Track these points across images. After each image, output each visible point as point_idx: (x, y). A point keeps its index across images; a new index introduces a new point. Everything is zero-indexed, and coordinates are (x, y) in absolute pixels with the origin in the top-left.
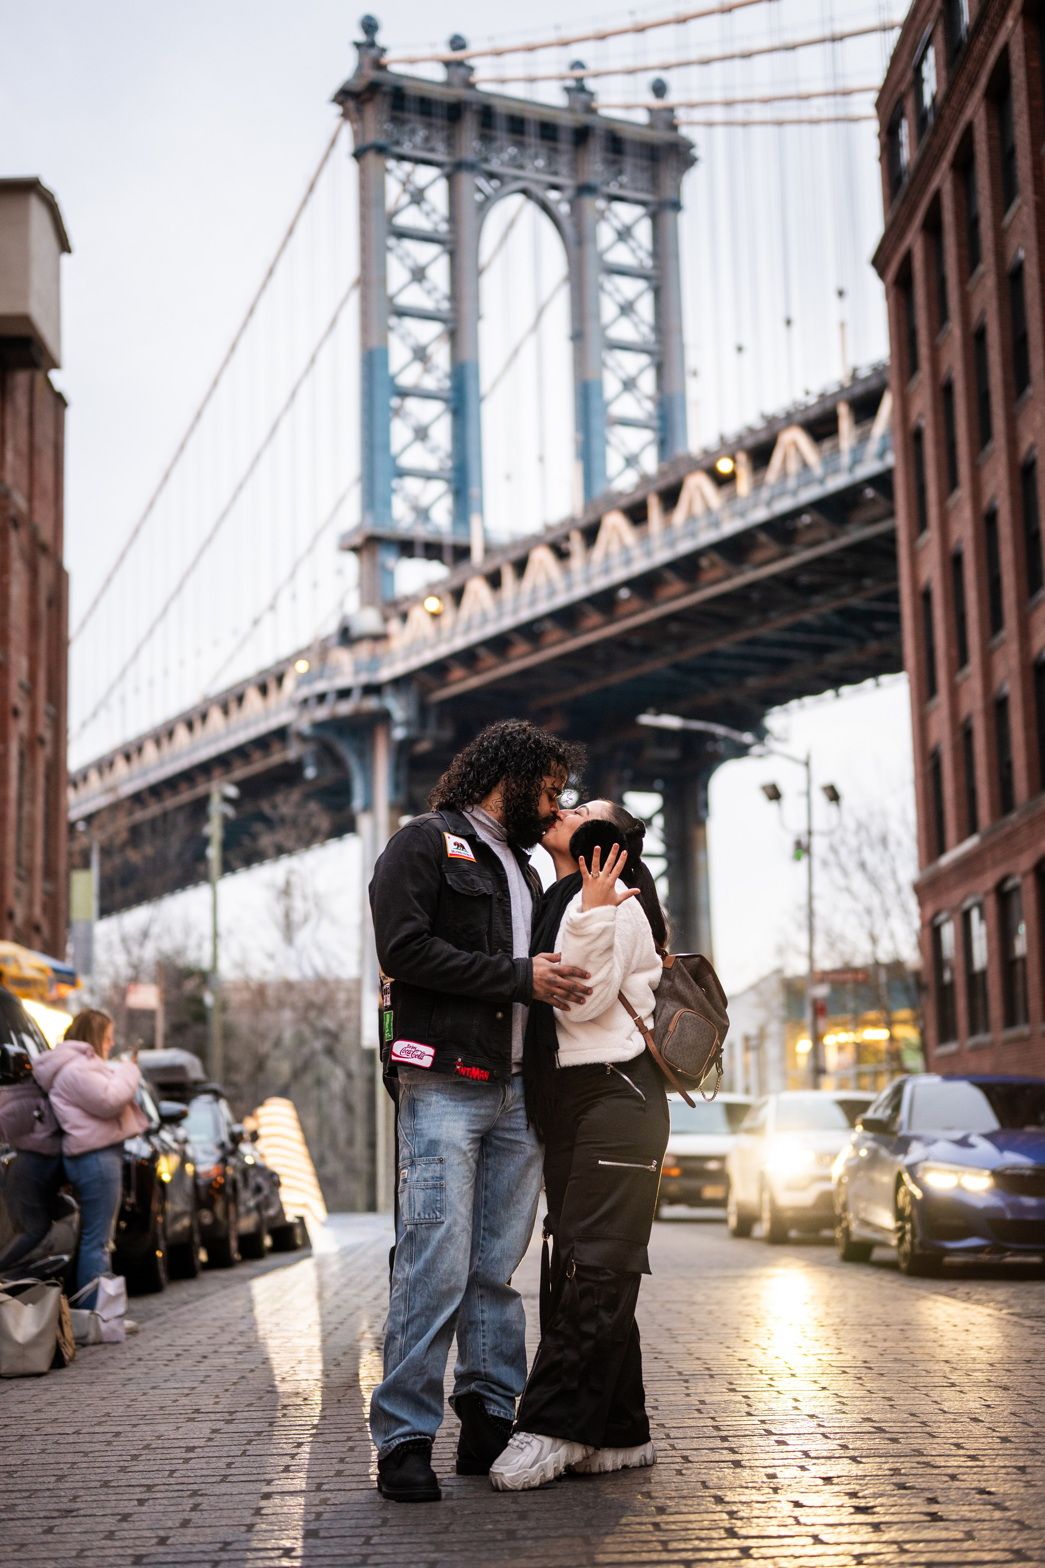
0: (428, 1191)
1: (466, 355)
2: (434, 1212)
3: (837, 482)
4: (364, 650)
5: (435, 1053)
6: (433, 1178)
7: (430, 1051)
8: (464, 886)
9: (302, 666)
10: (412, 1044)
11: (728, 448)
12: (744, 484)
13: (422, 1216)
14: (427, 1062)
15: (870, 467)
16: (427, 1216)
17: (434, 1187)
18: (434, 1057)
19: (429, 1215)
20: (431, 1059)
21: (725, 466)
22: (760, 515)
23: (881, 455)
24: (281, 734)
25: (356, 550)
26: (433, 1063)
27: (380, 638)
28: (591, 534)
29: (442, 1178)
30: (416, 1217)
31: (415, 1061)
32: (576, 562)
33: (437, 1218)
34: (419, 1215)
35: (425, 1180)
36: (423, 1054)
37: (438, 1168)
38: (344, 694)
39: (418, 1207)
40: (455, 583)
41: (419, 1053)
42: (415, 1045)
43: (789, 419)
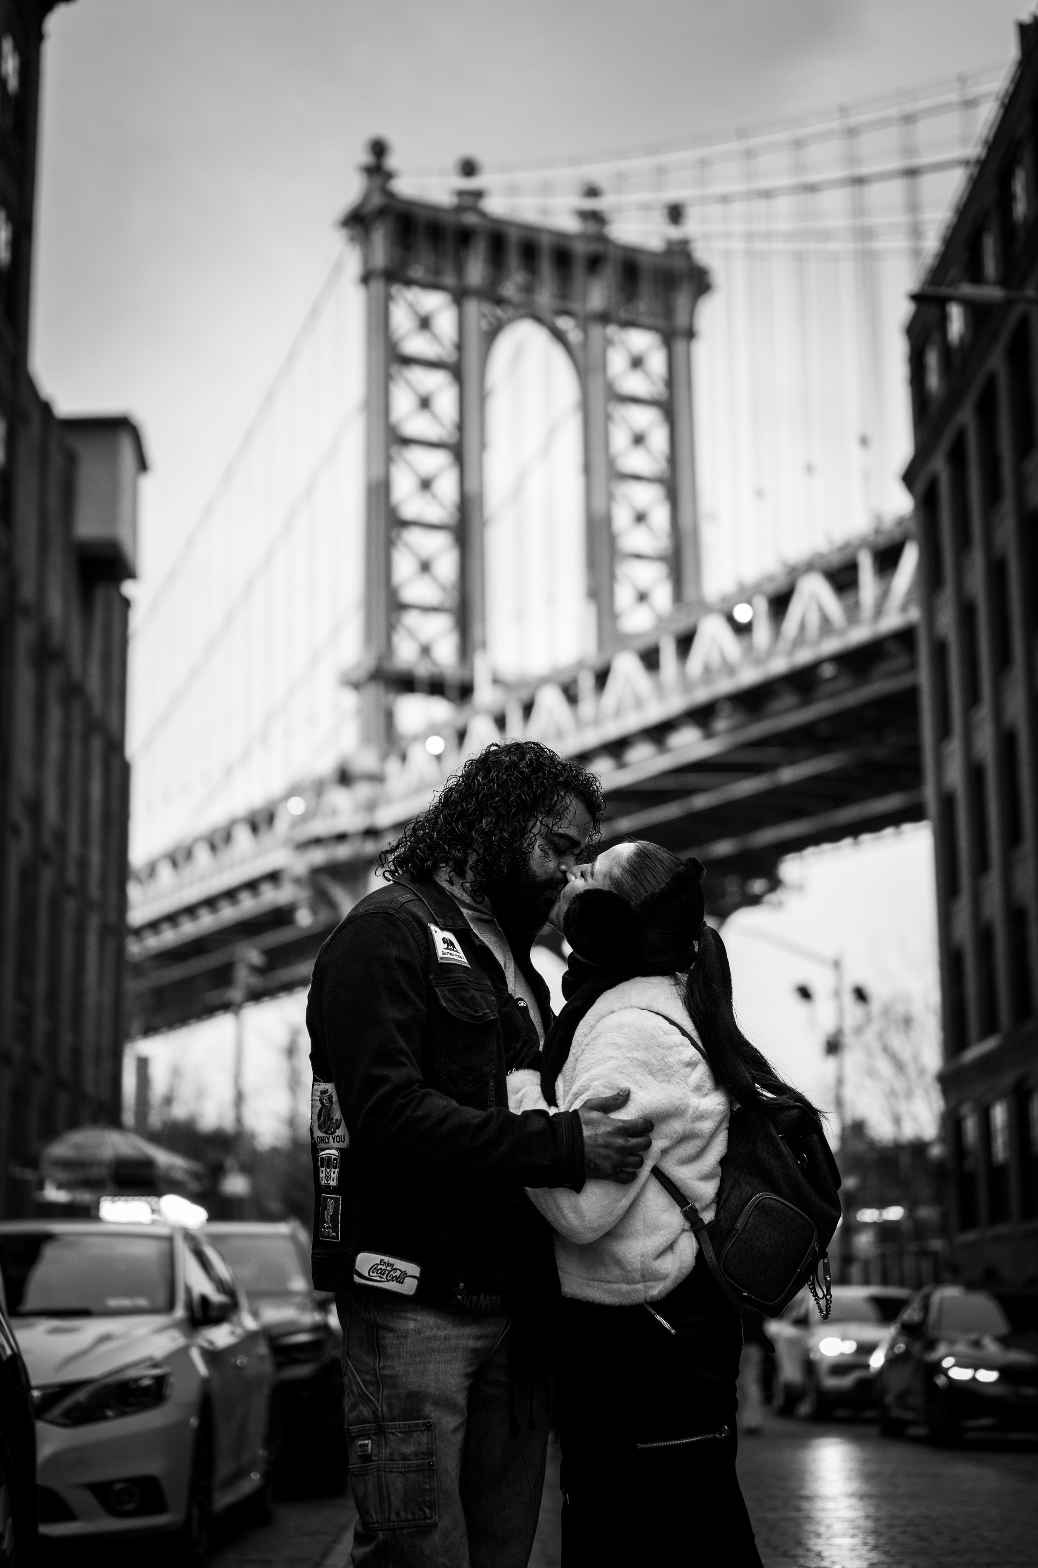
0: (411, 1476)
1: (472, 486)
2: (421, 1509)
3: (859, 635)
4: (363, 790)
5: (422, 1273)
6: (416, 1454)
7: (413, 1269)
8: (463, 1008)
9: (296, 806)
10: (386, 1259)
11: (746, 595)
12: (762, 634)
13: (403, 1515)
14: (409, 1287)
15: (892, 621)
16: (410, 1516)
17: (420, 1469)
18: (420, 1279)
19: (413, 1514)
20: (416, 1282)
21: (742, 614)
22: (779, 666)
23: (904, 608)
24: (274, 877)
25: (357, 686)
26: (419, 1288)
27: (378, 778)
28: (602, 677)
29: (430, 1453)
30: (393, 1517)
31: (392, 1286)
32: (587, 706)
33: (426, 1518)
34: (397, 1514)
35: (405, 1458)
36: (404, 1275)
37: (424, 1439)
38: (341, 837)
39: (396, 1502)
40: (459, 722)
41: (398, 1273)
42: (392, 1260)
43: (809, 567)
